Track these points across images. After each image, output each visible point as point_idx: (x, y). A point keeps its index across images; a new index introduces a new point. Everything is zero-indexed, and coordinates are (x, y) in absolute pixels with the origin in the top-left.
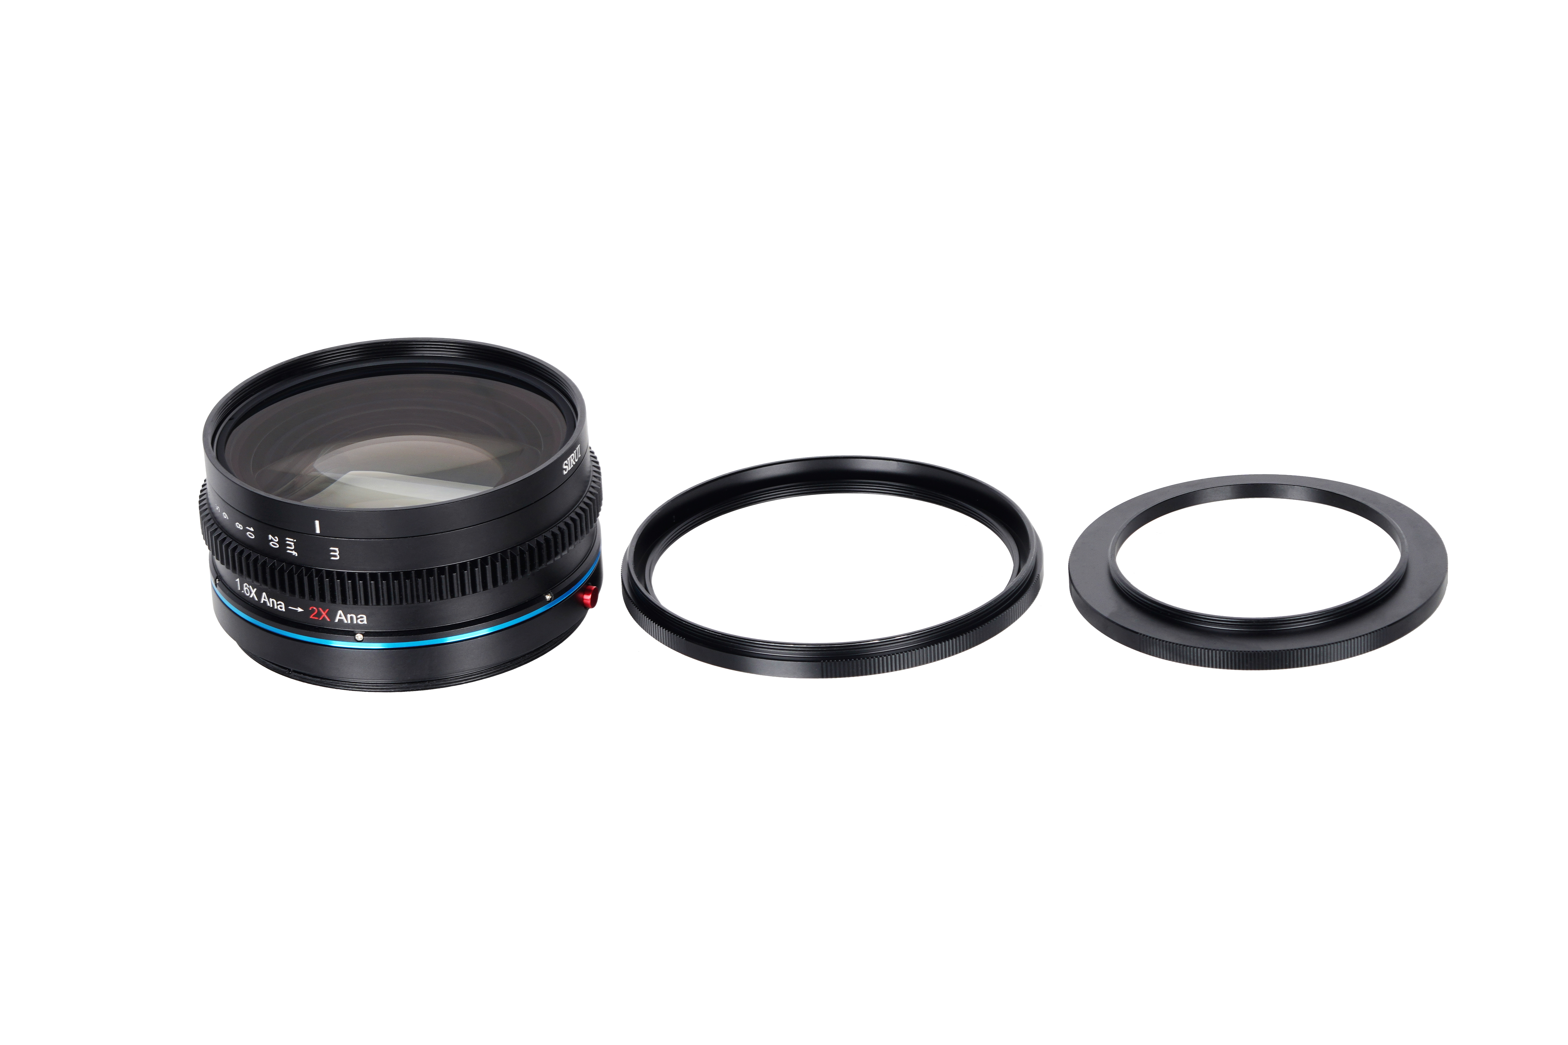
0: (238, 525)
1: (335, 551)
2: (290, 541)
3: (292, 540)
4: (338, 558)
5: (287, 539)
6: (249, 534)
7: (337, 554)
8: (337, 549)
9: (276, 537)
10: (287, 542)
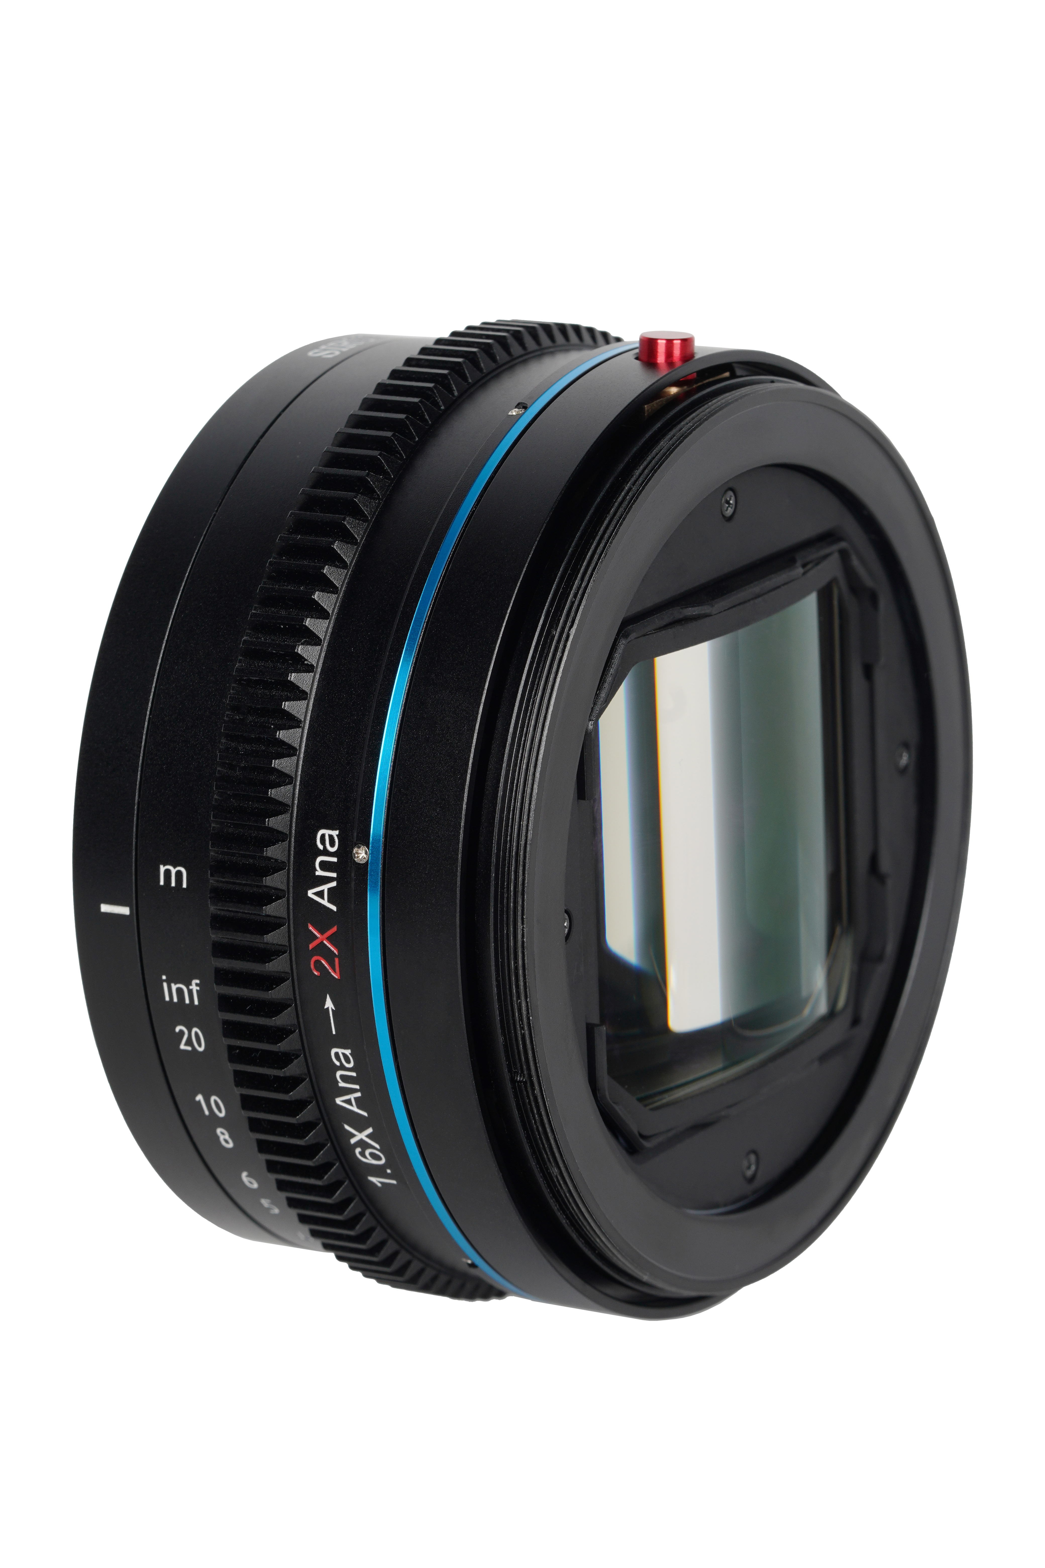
1: (167, 873)
3: (166, 985)
4: (184, 871)
7: (173, 871)
8: (162, 869)
9: (179, 1030)
10: (177, 1000)
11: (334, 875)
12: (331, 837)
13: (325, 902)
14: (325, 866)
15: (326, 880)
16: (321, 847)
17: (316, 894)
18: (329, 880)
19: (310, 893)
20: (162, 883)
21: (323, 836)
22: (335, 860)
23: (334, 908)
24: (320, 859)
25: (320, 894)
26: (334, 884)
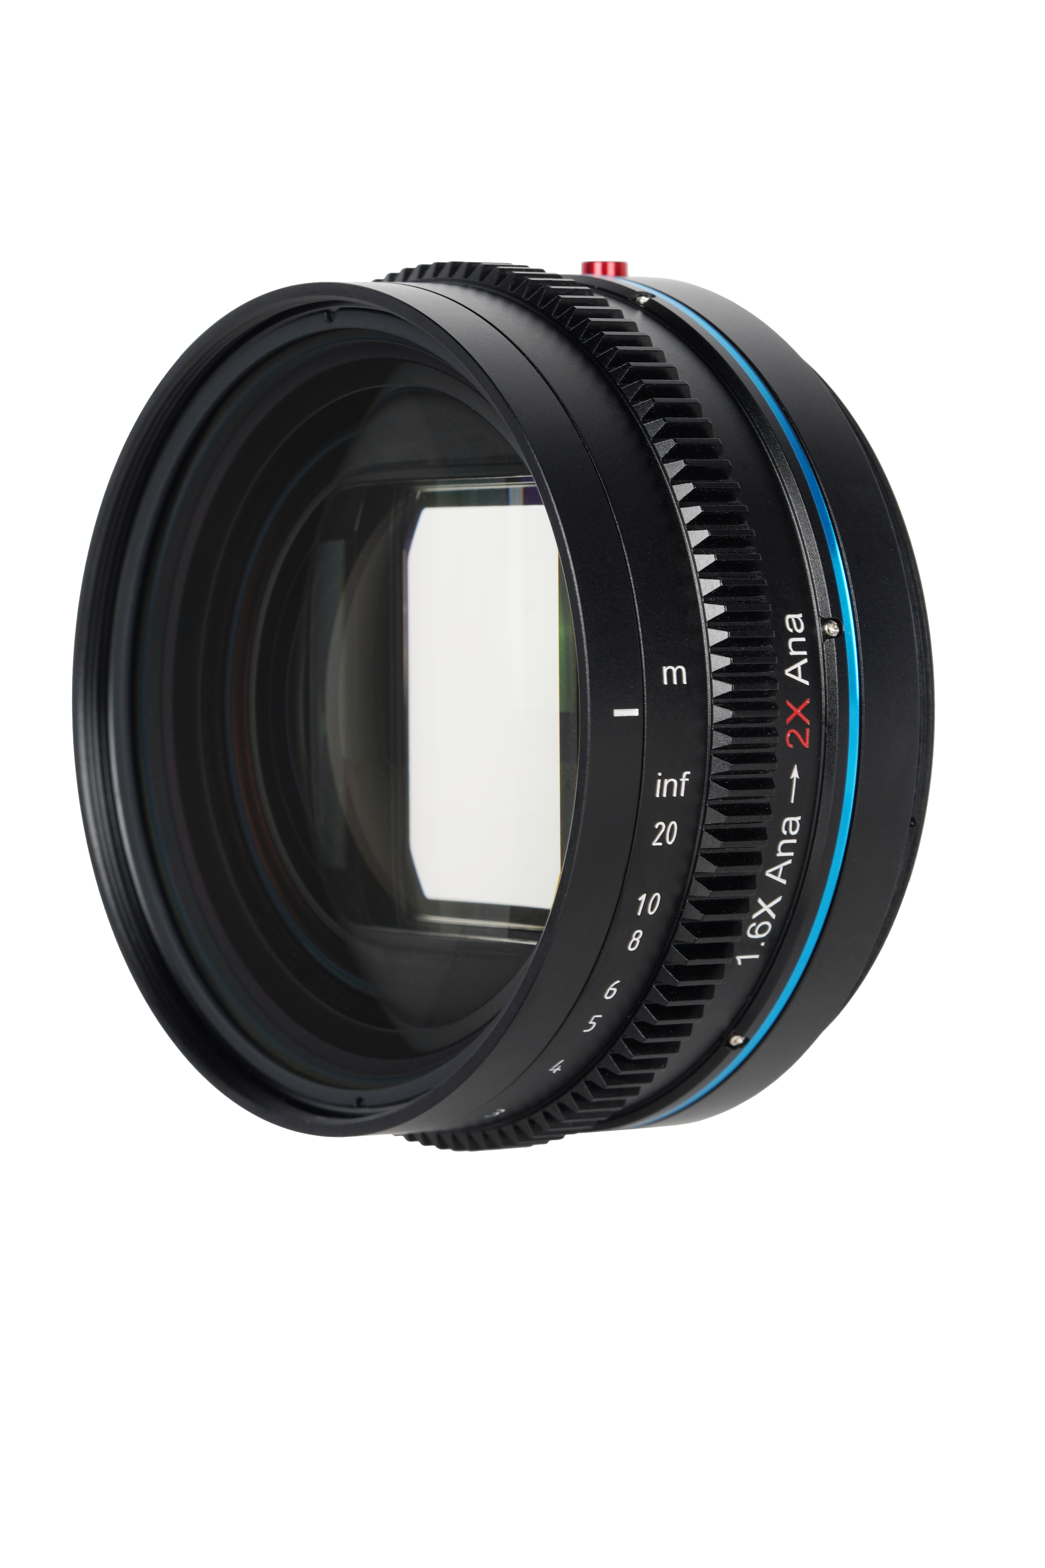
0: (637, 935)
1: (670, 672)
2: (661, 788)
3: (659, 781)
4: (683, 669)
5: (658, 795)
6: (652, 910)
7: (674, 670)
8: (665, 670)
9: (657, 826)
10: (665, 795)
11: (805, 653)
12: (796, 620)
13: (799, 678)
14: (796, 646)
15: (799, 658)
16: (791, 630)
17: (791, 672)
18: (801, 658)
19: (787, 672)
20: (666, 683)
21: (790, 620)
22: (803, 639)
23: (807, 683)
24: (792, 640)
25: (795, 672)
26: (805, 661)
